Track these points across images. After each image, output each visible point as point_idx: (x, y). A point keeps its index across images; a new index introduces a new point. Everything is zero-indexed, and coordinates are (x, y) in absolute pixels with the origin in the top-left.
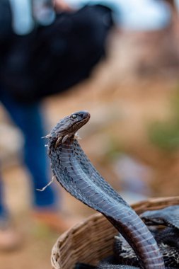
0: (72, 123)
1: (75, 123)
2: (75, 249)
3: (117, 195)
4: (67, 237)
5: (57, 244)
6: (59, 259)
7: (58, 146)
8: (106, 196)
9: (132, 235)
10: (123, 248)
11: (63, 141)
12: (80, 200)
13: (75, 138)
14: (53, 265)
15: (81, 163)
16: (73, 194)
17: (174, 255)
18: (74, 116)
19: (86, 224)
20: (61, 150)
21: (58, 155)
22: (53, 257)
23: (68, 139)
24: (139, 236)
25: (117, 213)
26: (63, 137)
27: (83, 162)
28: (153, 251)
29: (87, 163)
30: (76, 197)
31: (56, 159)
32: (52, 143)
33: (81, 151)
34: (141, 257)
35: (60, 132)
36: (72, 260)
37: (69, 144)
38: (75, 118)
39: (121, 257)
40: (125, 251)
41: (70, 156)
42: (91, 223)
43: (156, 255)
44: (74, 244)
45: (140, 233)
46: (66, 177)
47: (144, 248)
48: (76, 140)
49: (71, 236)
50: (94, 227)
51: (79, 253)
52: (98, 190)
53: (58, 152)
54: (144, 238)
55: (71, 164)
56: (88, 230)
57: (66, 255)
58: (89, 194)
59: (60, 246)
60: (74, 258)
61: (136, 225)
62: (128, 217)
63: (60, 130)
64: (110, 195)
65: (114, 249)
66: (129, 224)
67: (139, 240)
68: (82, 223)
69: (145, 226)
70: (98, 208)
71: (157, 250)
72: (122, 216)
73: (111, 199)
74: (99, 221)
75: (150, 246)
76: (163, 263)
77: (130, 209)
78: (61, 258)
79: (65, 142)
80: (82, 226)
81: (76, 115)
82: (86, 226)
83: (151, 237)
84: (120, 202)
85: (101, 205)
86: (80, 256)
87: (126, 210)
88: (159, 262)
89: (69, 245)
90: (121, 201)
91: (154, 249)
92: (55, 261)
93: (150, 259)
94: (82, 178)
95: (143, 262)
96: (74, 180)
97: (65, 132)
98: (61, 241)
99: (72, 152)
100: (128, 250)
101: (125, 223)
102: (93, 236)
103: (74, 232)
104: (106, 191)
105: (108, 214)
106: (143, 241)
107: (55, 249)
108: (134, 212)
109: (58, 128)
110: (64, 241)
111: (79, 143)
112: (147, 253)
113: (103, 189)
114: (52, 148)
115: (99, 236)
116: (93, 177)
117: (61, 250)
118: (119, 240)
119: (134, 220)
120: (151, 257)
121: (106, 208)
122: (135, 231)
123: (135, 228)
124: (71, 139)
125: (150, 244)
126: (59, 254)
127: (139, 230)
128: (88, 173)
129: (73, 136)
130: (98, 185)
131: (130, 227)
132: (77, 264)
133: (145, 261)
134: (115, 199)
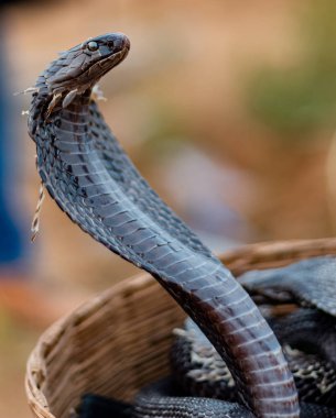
0: (88, 60)
1: (94, 62)
2: (81, 361)
3: (189, 234)
4: (62, 333)
5: (38, 349)
6: (44, 385)
7: (53, 115)
8: (163, 236)
9: (223, 328)
10: (195, 358)
11: (64, 104)
12: (101, 241)
13: (92, 97)
14: (31, 397)
15: (106, 158)
16: (85, 226)
17: (313, 375)
18: (91, 44)
19: (105, 303)
20: (59, 124)
21: (53, 137)
22: (31, 379)
23: (77, 98)
24: (241, 330)
25: (188, 275)
26: (65, 93)
27: (110, 154)
28: (272, 368)
29: (119, 157)
30: (92, 235)
31: (48, 144)
32: (39, 107)
33: (104, 128)
34: (243, 379)
35: (58, 82)
36: (72, 387)
37: (80, 110)
38: (94, 49)
39: (191, 380)
40: (199, 366)
41: (79, 139)
42: (118, 301)
43: (279, 375)
44: (78, 350)
45: (242, 324)
46: (71, 187)
47: (252, 358)
48: (93, 102)
49: (72, 331)
50: (124, 311)
51: (90, 371)
52: (145, 220)
53: (54, 129)
54: (253, 336)
55: (81, 157)
56: (112, 318)
57: (59, 375)
58: (122, 230)
59: (46, 353)
60: (77, 383)
61: (235, 303)
62: (214, 284)
63: (58, 76)
64: (173, 234)
65: (172, 360)
66: (219, 301)
67: (241, 339)
68: (96, 300)
69: (255, 308)
70: (145, 263)
71: (283, 364)
72: (201, 283)
73: (175, 242)
74: (136, 296)
75: (267, 354)
76: (295, 396)
77: (219, 267)
78: (49, 381)
79: (70, 106)
80: (98, 307)
81: (98, 41)
82: (106, 309)
83: (267, 334)
84: (195, 249)
85: (152, 255)
86: (93, 379)
87: (210, 269)
88: (286, 394)
89: (68, 352)
90: (197, 247)
91: (275, 363)
92: (35, 389)
93: (264, 386)
94: (109, 191)
95: (247, 392)
96: (90, 197)
97: (71, 81)
98: (49, 341)
99: (86, 130)
100: (206, 361)
101: (208, 300)
102: (123, 332)
103: (79, 321)
104: (163, 224)
105: (167, 277)
106: (251, 342)
107: (34, 361)
108: (229, 274)
109: (53, 73)
110: (56, 342)
111: (100, 109)
112: (258, 372)
113: (155, 219)
114: (39, 119)
115: (136, 331)
116: (132, 191)
117: (48, 364)
118: (184, 338)
119: (229, 293)
120: (267, 380)
121: (162, 263)
122: (230, 319)
123: (231, 312)
124: (84, 99)
125: (268, 349)
126: (45, 373)
127: (241, 316)
128: (122, 180)
129: (88, 92)
130: (145, 210)
131: (219, 308)
132: (84, 397)
133: (253, 389)
134: (185, 242)
